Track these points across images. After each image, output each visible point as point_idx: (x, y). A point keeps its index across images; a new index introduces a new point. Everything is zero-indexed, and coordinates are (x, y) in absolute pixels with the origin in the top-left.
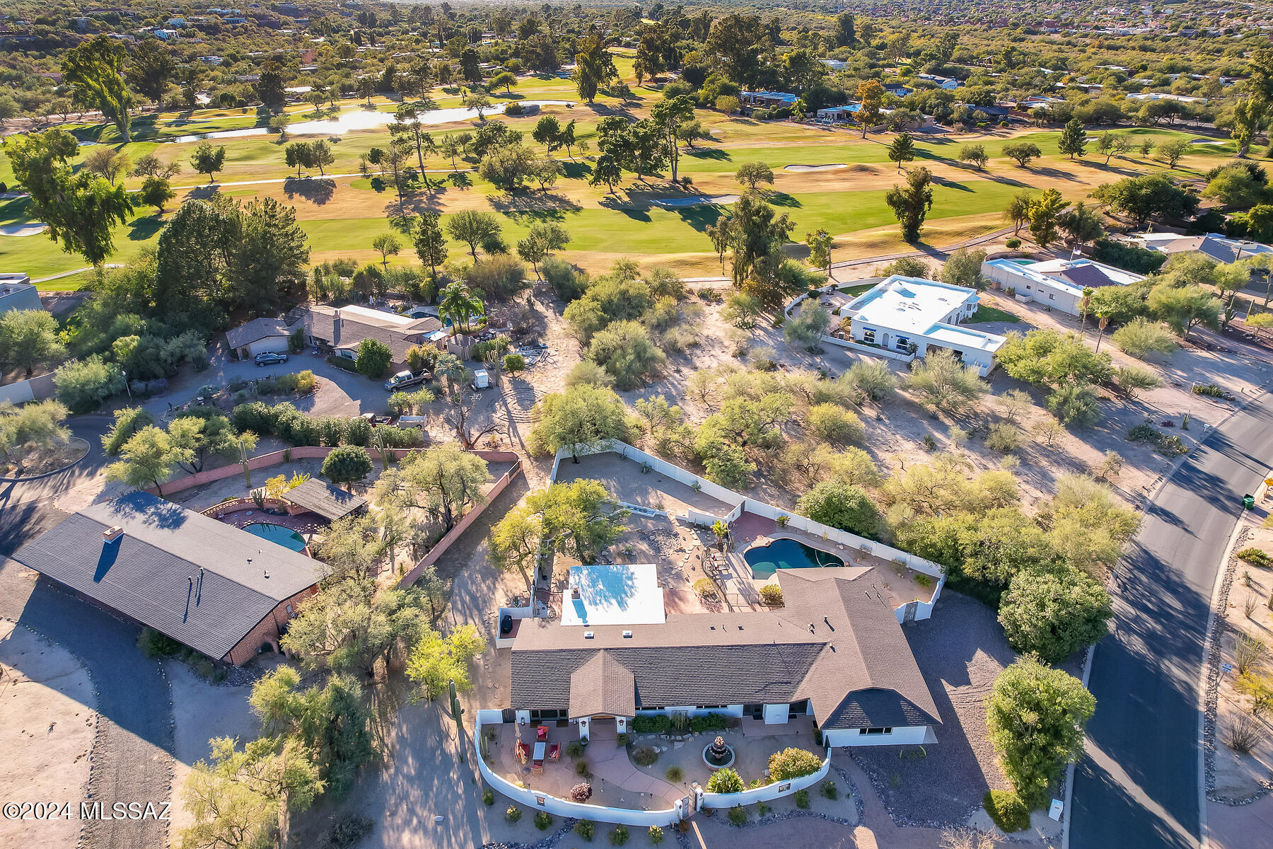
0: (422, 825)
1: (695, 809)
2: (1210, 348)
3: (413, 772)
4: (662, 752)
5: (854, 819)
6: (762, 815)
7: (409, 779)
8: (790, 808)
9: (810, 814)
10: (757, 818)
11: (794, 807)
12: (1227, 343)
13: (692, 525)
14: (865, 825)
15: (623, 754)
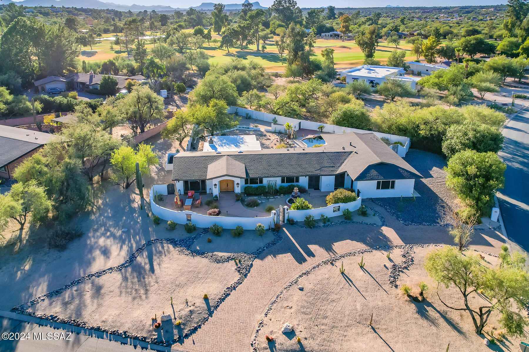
0: (113, 236)
1: (284, 222)
2: (515, 87)
3: (110, 215)
4: (262, 203)
5: (380, 223)
6: (325, 223)
7: (108, 218)
8: (341, 220)
9: (353, 222)
10: (322, 224)
11: (343, 220)
12: (523, 86)
13: (274, 132)
14: (386, 226)
15: (239, 204)
